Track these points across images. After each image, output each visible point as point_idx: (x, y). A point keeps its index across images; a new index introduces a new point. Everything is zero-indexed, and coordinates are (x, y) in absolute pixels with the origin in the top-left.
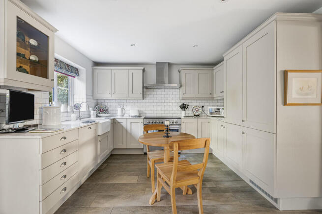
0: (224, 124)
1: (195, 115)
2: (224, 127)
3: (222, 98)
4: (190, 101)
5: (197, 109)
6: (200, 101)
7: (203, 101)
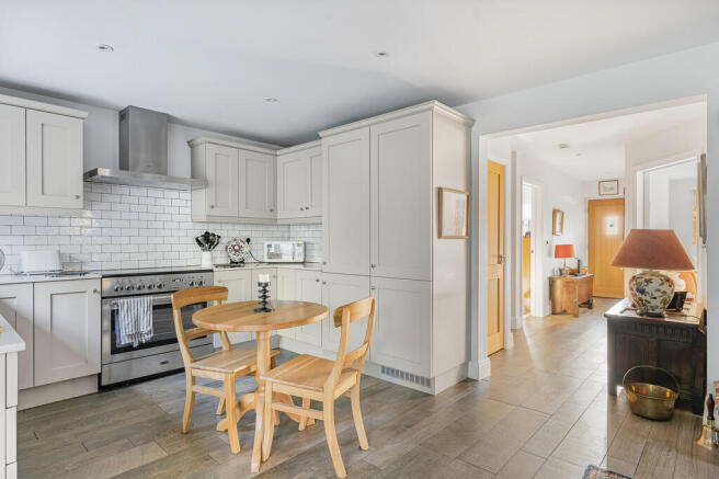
0: (323, 277)
1: (232, 262)
2: (324, 283)
3: (317, 220)
4: (218, 226)
5: (237, 248)
6: (242, 228)
7: (249, 228)
